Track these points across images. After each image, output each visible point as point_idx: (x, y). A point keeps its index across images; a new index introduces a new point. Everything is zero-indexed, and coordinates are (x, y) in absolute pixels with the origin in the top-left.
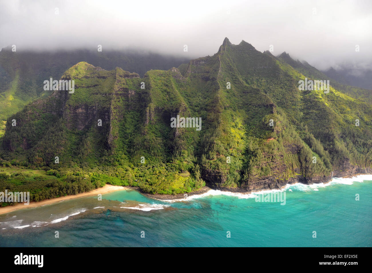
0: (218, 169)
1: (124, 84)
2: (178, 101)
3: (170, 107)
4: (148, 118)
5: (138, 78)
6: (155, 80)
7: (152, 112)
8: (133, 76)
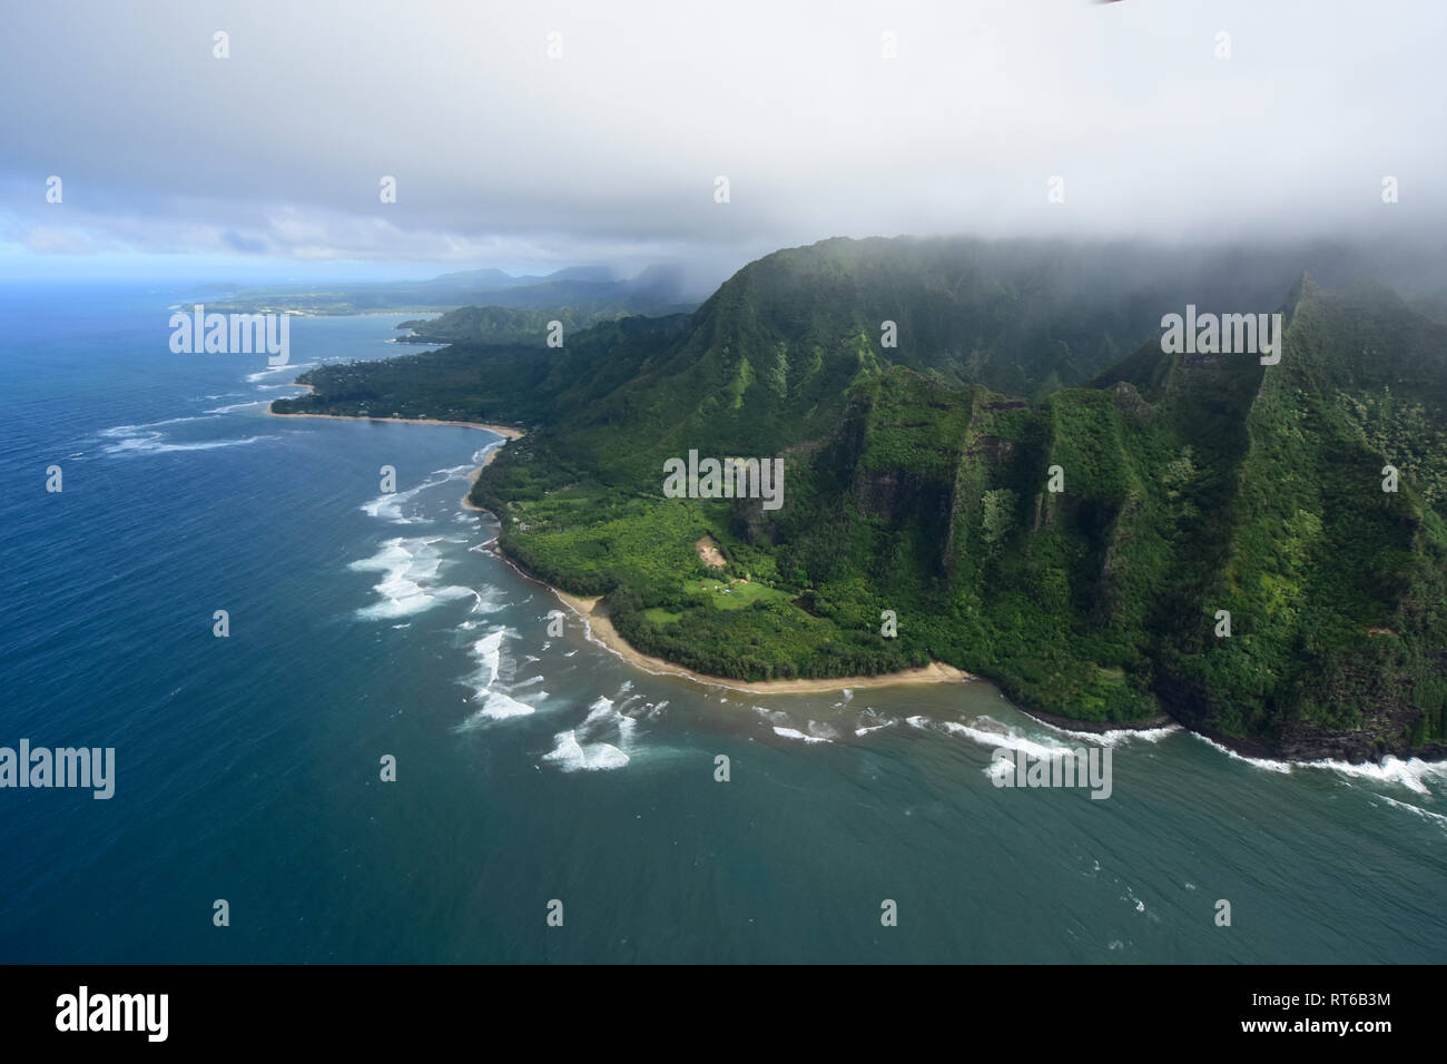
0: (1201, 683)
1: (988, 426)
2: (1119, 482)
3: (1098, 493)
4: (1038, 517)
5: (1023, 411)
6: (1068, 419)
7: (1049, 507)
8: (1012, 405)
